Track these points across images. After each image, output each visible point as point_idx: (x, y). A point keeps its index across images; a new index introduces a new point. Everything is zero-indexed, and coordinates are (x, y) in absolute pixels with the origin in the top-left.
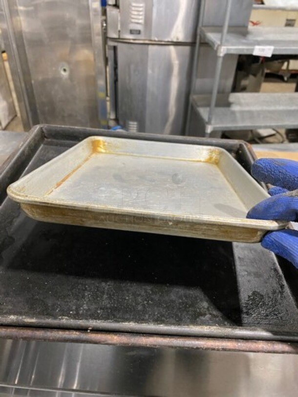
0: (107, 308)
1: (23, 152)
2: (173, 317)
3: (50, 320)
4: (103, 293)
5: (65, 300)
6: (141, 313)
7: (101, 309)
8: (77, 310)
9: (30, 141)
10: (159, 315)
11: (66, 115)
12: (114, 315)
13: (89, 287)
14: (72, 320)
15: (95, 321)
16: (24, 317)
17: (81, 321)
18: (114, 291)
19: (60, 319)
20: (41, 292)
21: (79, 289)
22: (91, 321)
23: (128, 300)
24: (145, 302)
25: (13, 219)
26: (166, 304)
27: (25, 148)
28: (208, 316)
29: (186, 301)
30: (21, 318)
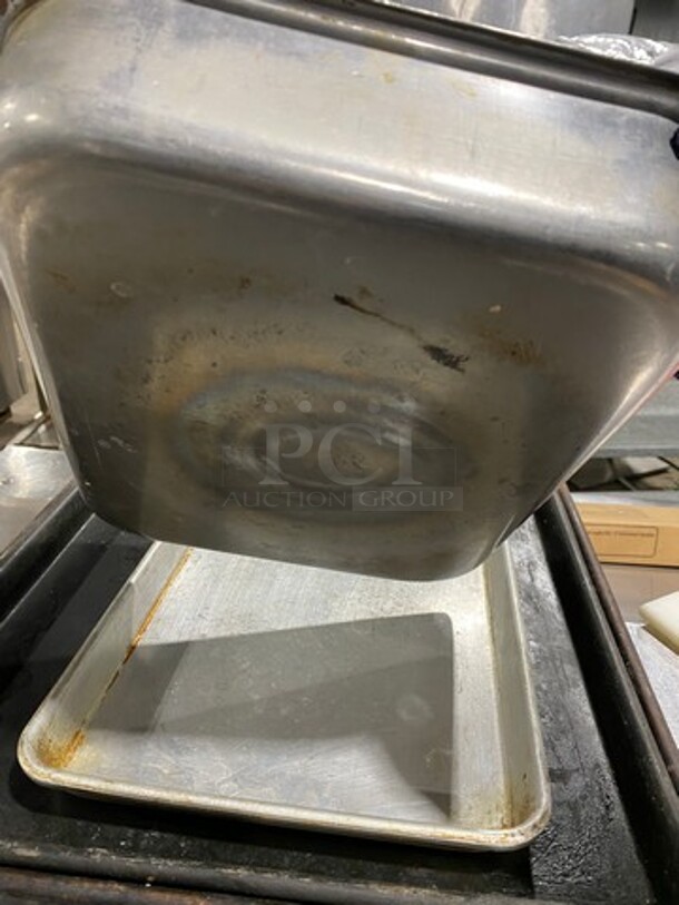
3: (68, 853)
8: (136, 837)
14: (114, 857)
15: (163, 861)
16: (15, 844)
17: (133, 860)
19: (89, 853)
22: (154, 861)
30: (9, 845)
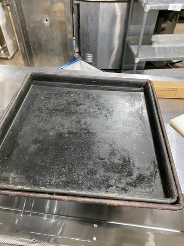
0: (64, 182)
1: (22, 91)
2: (96, 187)
3: (36, 188)
4: (63, 174)
5: (44, 177)
6: (81, 184)
7: (61, 182)
8: (50, 182)
9: (25, 84)
10: (90, 186)
11: (48, 50)
12: (67, 185)
13: (56, 170)
15: (57, 189)
16: (24, 186)
18: (68, 173)
19: (41, 188)
20: (33, 172)
21: (51, 171)
23: (75, 177)
24: (84, 179)
25: (18, 132)
26: (94, 180)
28: (114, 187)
29: (104, 179)
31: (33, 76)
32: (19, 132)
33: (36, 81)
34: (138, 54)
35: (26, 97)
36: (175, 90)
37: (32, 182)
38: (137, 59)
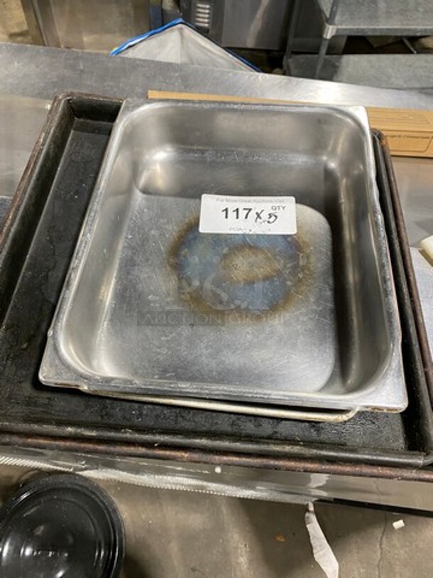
1: (47, 154)
9: (55, 132)
12: (183, 417)
25: (48, 272)
27: (50, 145)
30: (79, 430)
31: (74, 106)
32: (50, 274)
33: (82, 120)
34: (333, 13)
35: (59, 169)
36: (428, 138)
37: (96, 409)
38: (329, 28)
